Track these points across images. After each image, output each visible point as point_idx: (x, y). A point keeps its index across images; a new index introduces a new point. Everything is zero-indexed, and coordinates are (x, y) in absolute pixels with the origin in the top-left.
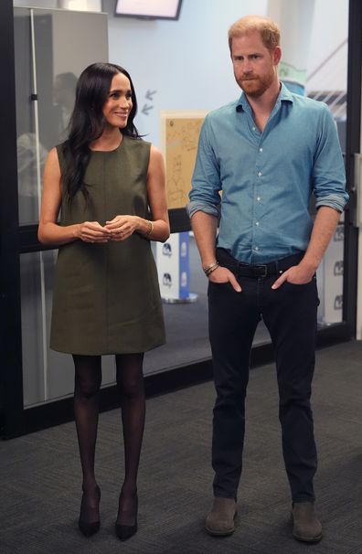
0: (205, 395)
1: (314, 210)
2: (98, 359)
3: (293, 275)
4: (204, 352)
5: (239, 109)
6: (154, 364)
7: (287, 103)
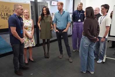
0: (57, 42)
1: (67, 23)
2: (45, 40)
3: (65, 31)
4: (56, 38)
5: (59, 12)
6: (51, 40)
7: (64, 12)
